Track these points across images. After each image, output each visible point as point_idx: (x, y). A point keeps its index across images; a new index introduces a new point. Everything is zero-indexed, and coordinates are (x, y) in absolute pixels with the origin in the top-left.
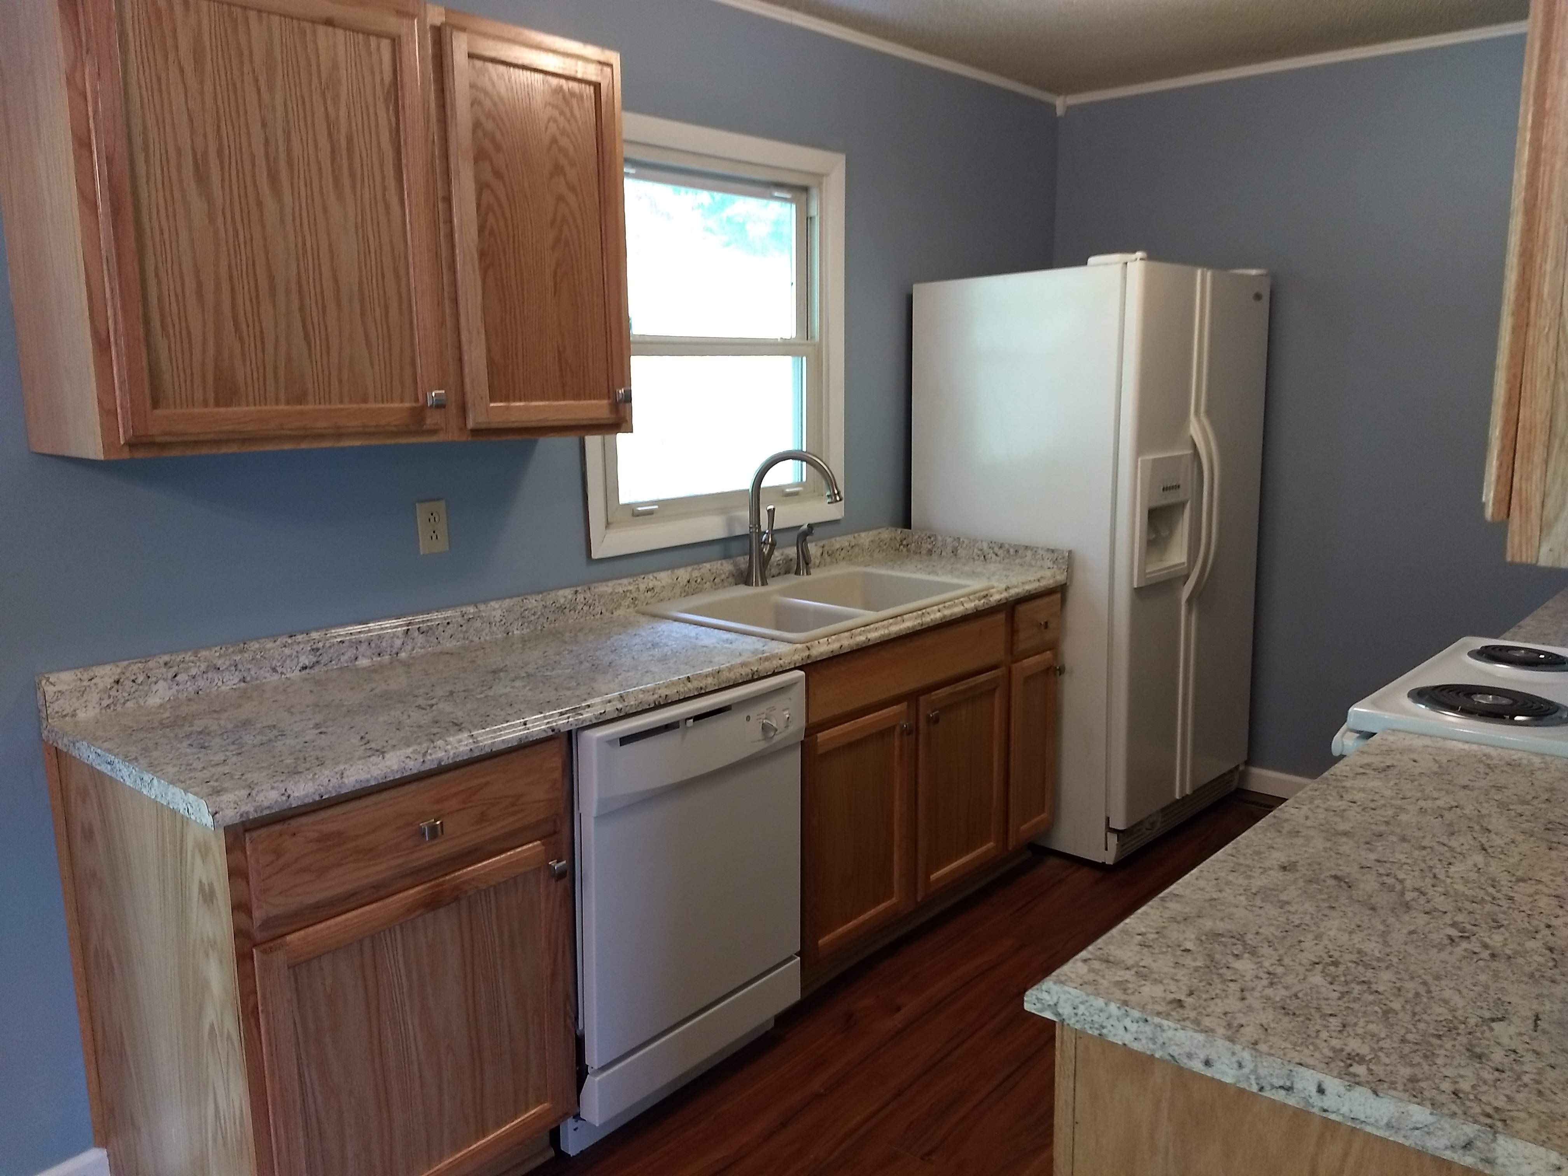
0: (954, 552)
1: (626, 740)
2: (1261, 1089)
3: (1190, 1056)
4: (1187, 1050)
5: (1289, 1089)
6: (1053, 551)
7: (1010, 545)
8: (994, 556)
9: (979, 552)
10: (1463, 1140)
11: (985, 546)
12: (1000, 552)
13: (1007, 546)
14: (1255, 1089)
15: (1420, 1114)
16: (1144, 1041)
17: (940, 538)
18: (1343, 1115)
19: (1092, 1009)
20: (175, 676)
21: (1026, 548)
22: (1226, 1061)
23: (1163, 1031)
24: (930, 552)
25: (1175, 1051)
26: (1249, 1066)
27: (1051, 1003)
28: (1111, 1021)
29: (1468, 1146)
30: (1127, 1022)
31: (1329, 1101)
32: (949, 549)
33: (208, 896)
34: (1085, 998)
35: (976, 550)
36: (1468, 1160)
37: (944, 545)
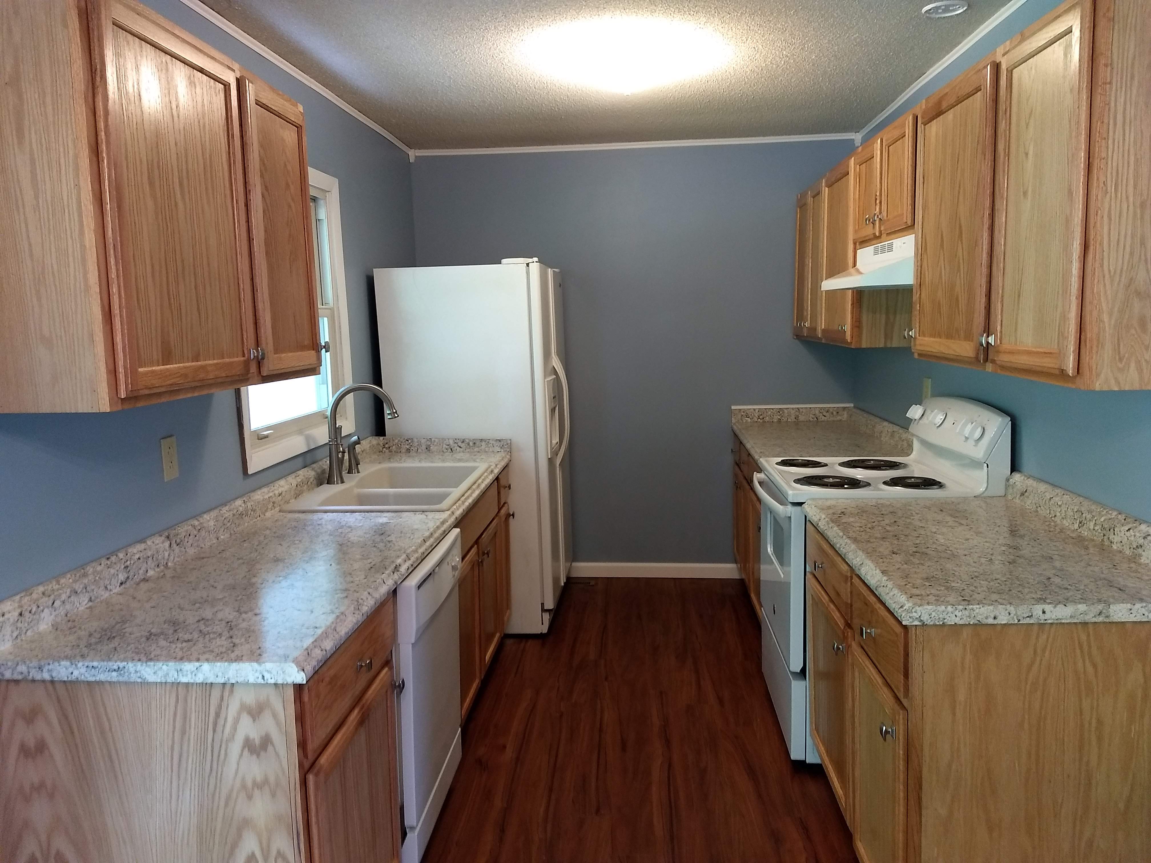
0: (428, 448)
1: (420, 585)
2: (1019, 621)
3: (987, 618)
4: (985, 615)
5: (1030, 617)
6: (500, 441)
7: (470, 440)
8: (458, 448)
9: (447, 447)
10: (1098, 612)
11: (451, 442)
12: (462, 445)
13: (467, 441)
14: (1016, 621)
15: (1082, 607)
16: (965, 619)
17: (415, 440)
18: (1053, 619)
19: (939, 613)
20: (53, 603)
21: (481, 440)
22: (1004, 614)
23: (974, 611)
24: (408, 451)
25: (979, 618)
26: (1013, 612)
27: (918, 617)
28: (949, 615)
29: (1100, 614)
30: (957, 613)
31: (1047, 616)
32: (424, 447)
34: (935, 608)
35: (444, 446)
36: (1100, 619)
37: (420, 445)
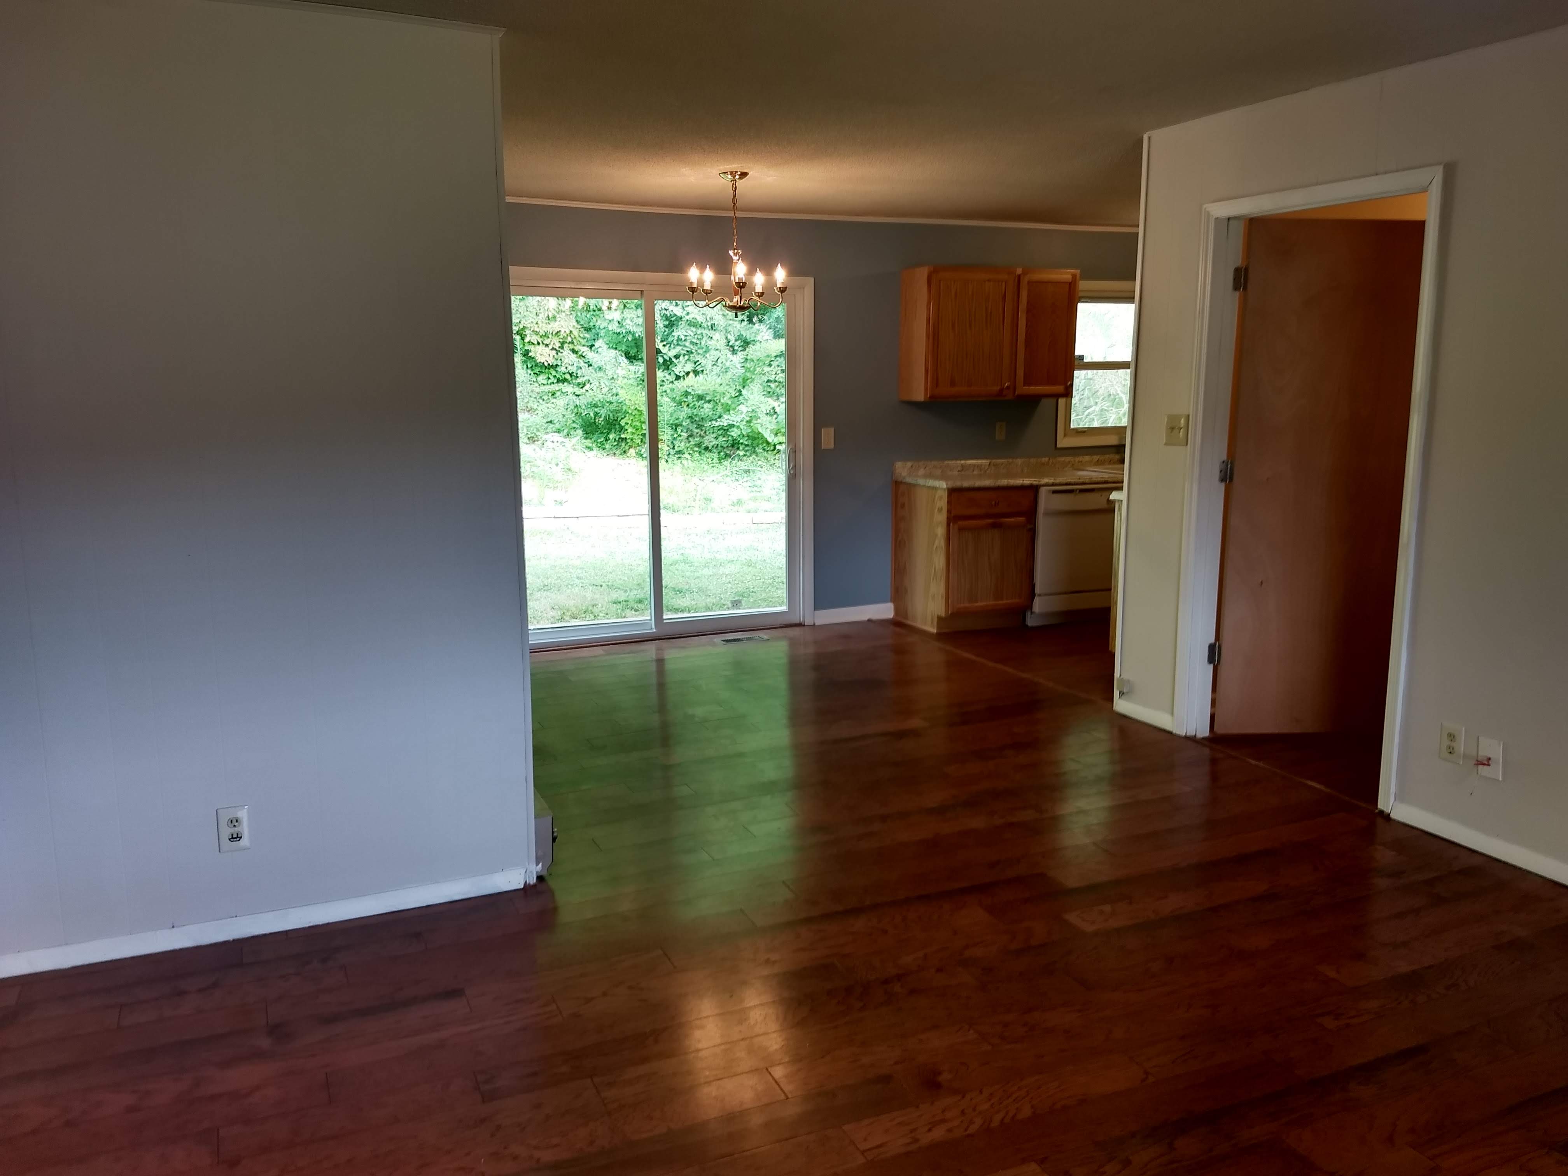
1: (1055, 492)
33: (940, 510)
